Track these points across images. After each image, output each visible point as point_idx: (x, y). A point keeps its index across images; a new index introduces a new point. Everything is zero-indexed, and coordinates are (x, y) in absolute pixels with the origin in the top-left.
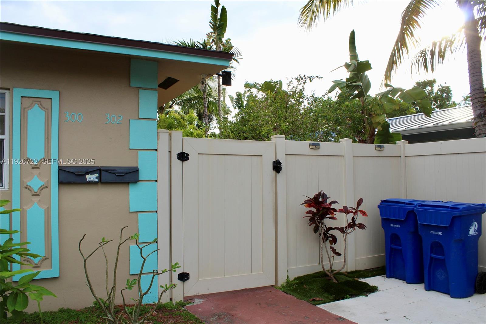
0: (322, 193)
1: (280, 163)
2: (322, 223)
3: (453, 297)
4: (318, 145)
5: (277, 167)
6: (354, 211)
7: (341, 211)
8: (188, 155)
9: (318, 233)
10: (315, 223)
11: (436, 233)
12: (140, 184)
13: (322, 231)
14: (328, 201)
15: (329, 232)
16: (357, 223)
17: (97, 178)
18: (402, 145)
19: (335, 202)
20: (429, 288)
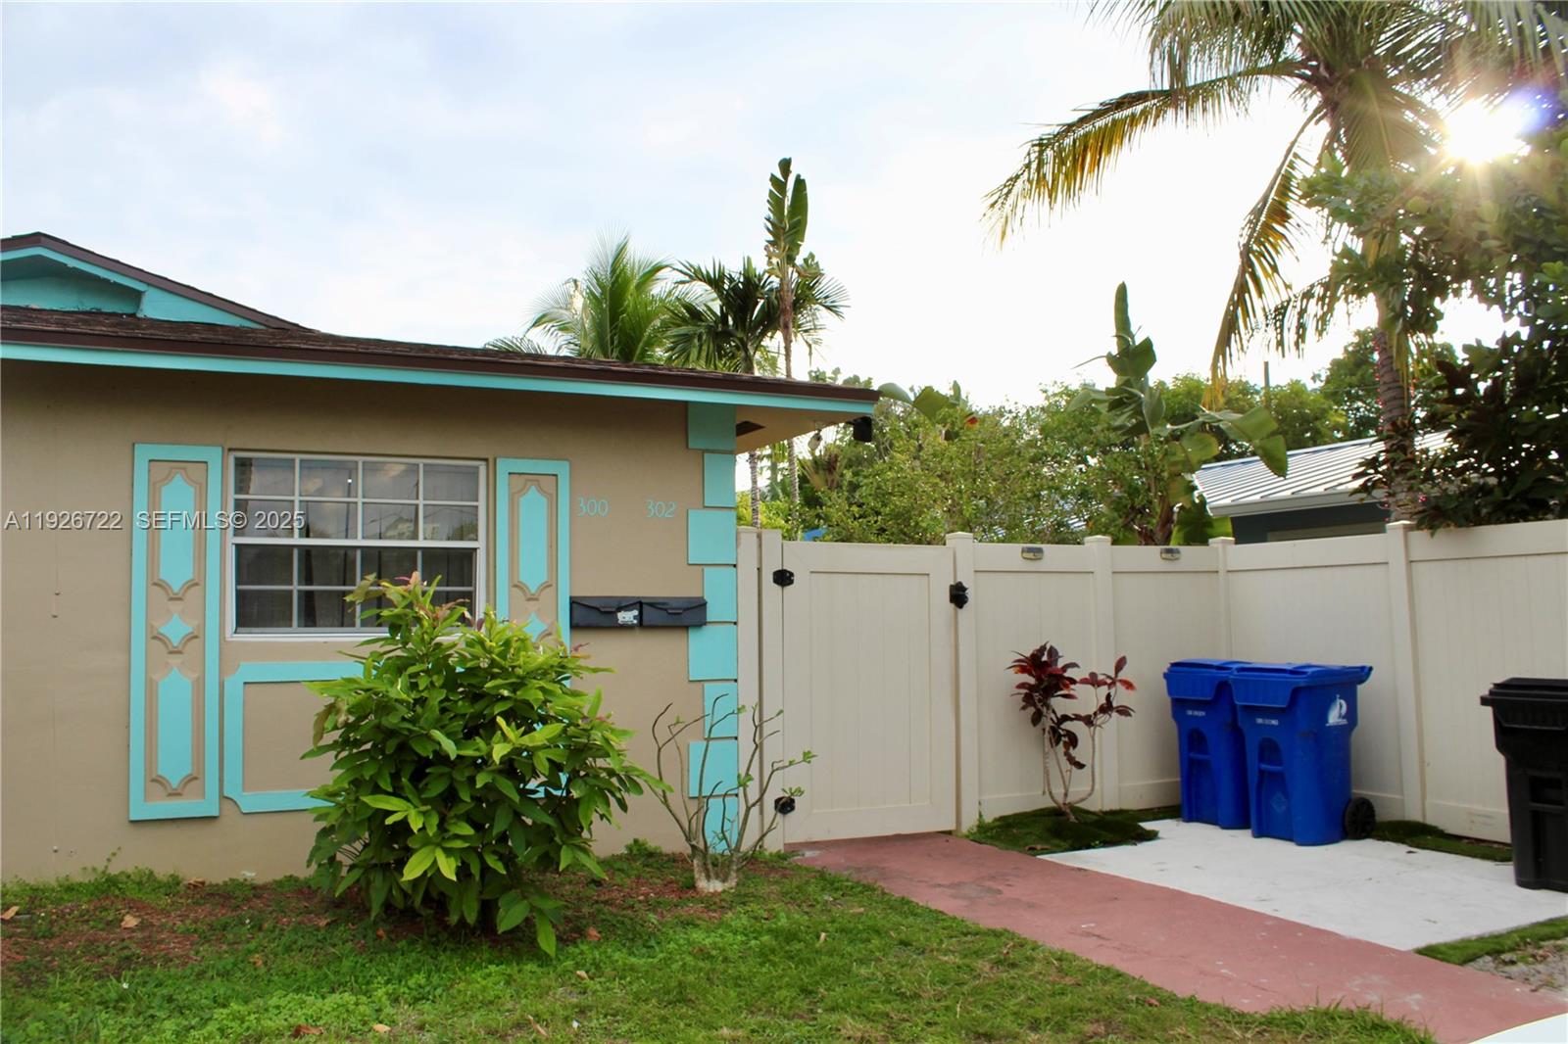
0: (1048, 647)
1: (964, 589)
2: (1048, 707)
3: (1301, 844)
4: (1040, 550)
5: (958, 596)
6: (1109, 681)
7: (1084, 681)
8: (792, 574)
9: (1039, 726)
10: (1035, 705)
11: (1267, 722)
12: (707, 629)
13: (1047, 723)
14: (1061, 664)
15: (1063, 726)
16: (1115, 705)
17: (635, 617)
18: (1220, 546)
19: (1074, 665)
20: (1260, 833)
